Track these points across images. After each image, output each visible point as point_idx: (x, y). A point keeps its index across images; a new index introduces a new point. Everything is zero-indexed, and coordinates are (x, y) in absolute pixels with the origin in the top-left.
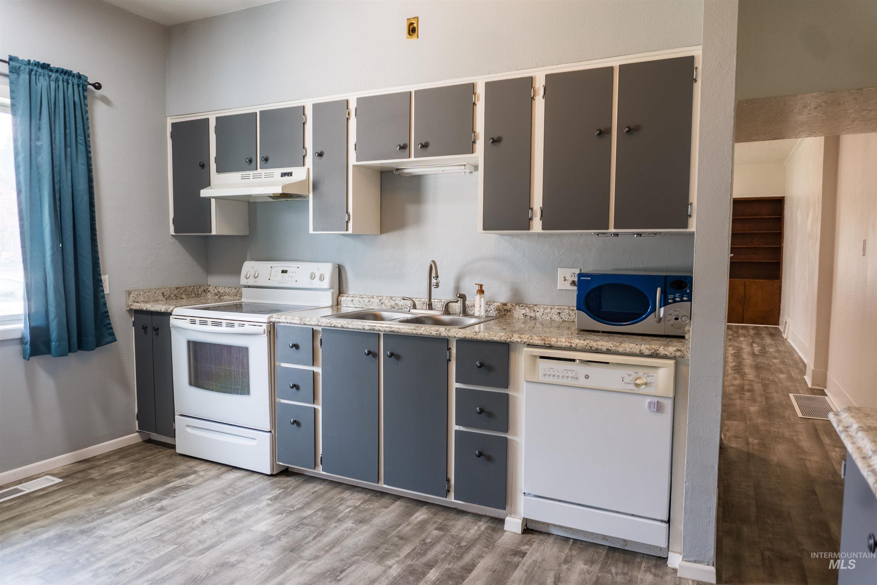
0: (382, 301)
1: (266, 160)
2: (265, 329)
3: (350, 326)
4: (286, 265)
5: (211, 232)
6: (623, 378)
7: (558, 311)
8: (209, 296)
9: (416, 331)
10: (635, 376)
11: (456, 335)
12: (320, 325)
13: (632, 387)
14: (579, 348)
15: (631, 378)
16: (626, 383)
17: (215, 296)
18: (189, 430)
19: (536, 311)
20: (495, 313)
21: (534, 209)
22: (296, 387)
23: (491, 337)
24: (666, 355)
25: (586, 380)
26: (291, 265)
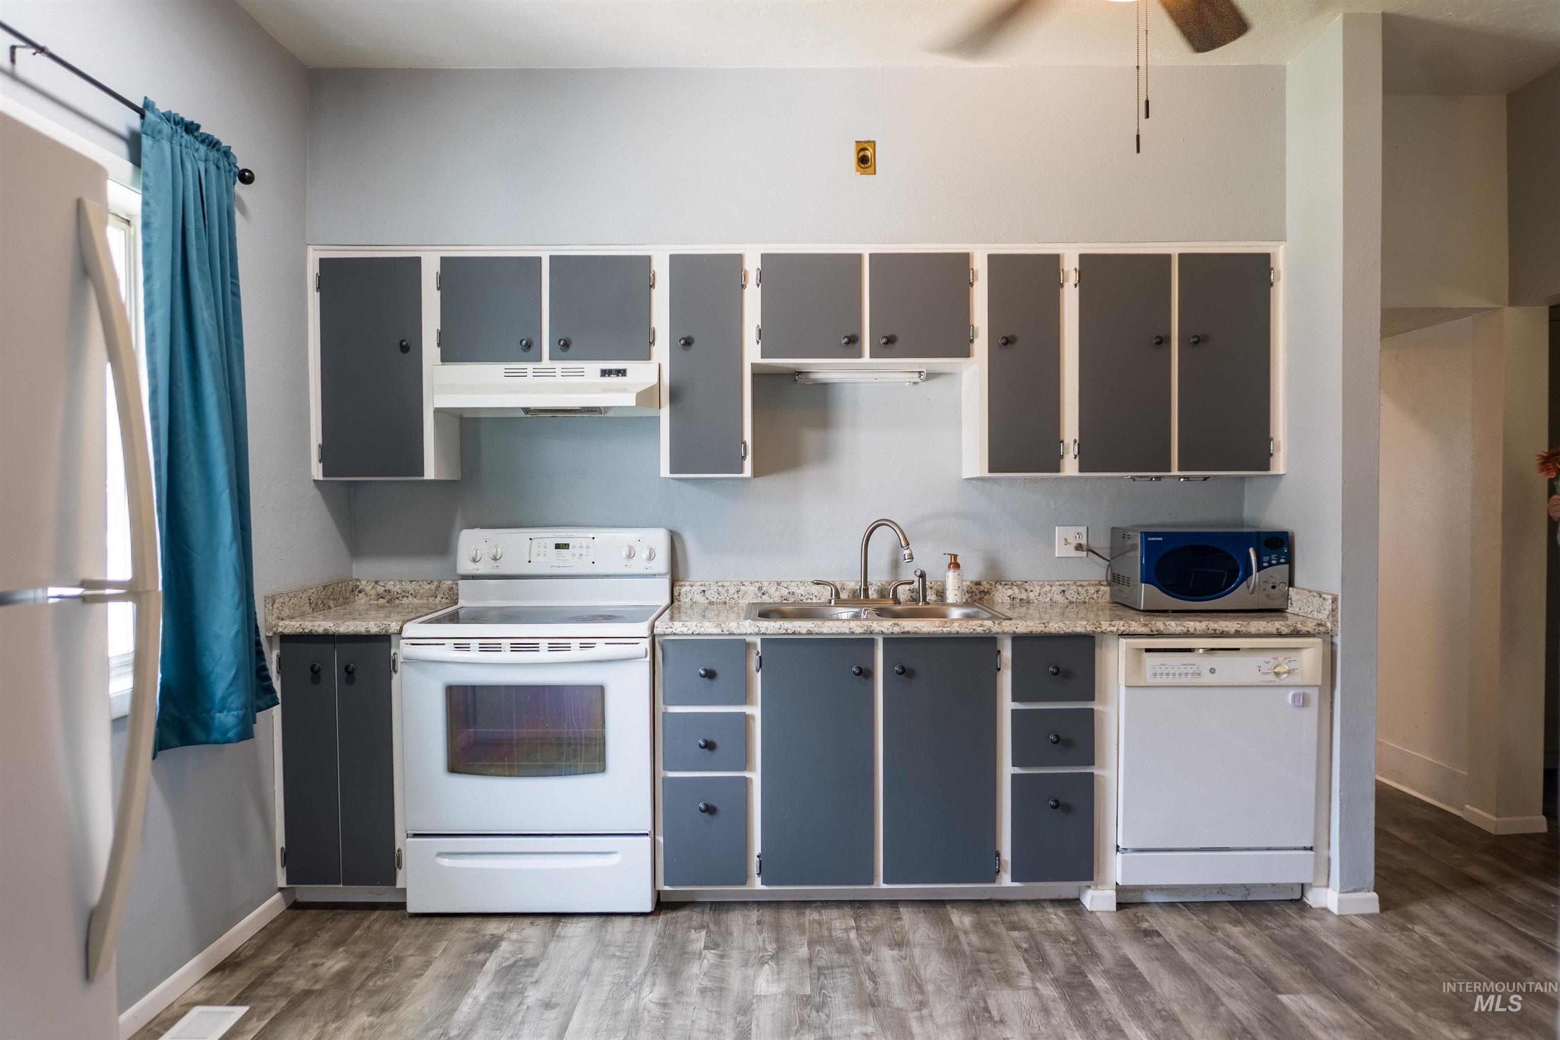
0: (764, 589)
1: (566, 345)
2: (646, 649)
3: (825, 630)
4: (564, 535)
5: (422, 474)
6: (1259, 667)
7: (1062, 588)
8: (361, 600)
9: (949, 629)
10: (1273, 662)
11: (1016, 630)
12: (764, 632)
13: (1272, 677)
14: (1200, 633)
15: (1269, 666)
16: (1263, 673)
17: (377, 600)
18: (446, 862)
19: (1029, 590)
20: (965, 597)
21: (1066, 442)
22: (709, 746)
23: (1070, 629)
24: (1308, 632)
25: (1212, 675)
26: (575, 535)
